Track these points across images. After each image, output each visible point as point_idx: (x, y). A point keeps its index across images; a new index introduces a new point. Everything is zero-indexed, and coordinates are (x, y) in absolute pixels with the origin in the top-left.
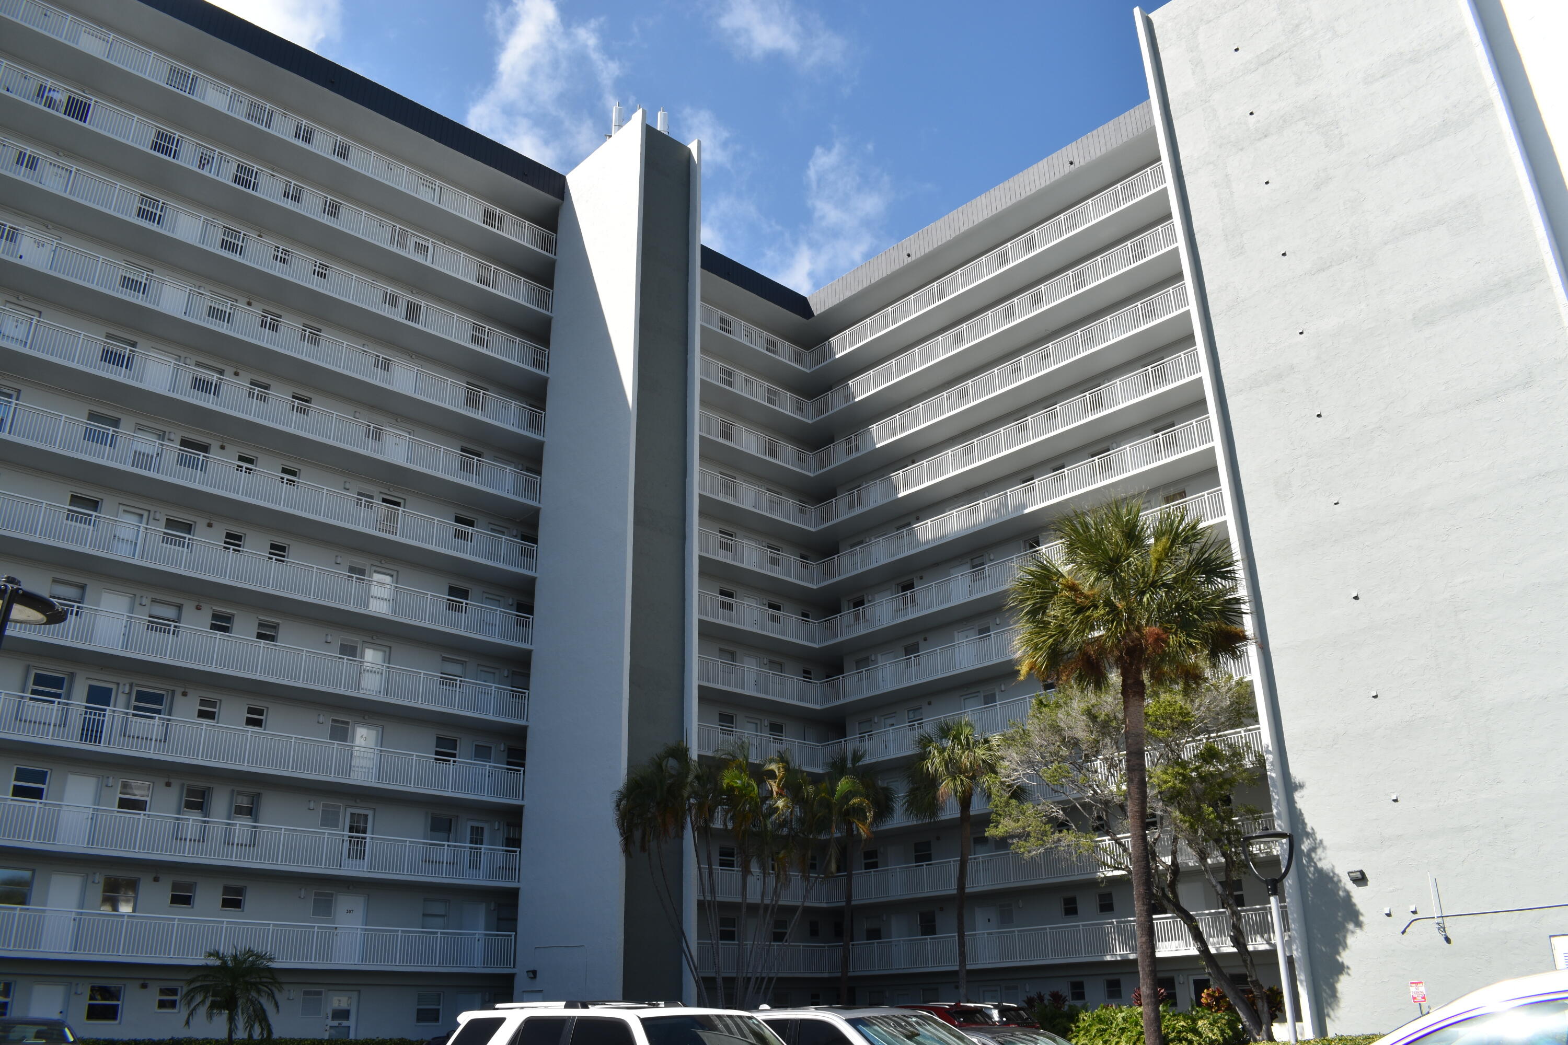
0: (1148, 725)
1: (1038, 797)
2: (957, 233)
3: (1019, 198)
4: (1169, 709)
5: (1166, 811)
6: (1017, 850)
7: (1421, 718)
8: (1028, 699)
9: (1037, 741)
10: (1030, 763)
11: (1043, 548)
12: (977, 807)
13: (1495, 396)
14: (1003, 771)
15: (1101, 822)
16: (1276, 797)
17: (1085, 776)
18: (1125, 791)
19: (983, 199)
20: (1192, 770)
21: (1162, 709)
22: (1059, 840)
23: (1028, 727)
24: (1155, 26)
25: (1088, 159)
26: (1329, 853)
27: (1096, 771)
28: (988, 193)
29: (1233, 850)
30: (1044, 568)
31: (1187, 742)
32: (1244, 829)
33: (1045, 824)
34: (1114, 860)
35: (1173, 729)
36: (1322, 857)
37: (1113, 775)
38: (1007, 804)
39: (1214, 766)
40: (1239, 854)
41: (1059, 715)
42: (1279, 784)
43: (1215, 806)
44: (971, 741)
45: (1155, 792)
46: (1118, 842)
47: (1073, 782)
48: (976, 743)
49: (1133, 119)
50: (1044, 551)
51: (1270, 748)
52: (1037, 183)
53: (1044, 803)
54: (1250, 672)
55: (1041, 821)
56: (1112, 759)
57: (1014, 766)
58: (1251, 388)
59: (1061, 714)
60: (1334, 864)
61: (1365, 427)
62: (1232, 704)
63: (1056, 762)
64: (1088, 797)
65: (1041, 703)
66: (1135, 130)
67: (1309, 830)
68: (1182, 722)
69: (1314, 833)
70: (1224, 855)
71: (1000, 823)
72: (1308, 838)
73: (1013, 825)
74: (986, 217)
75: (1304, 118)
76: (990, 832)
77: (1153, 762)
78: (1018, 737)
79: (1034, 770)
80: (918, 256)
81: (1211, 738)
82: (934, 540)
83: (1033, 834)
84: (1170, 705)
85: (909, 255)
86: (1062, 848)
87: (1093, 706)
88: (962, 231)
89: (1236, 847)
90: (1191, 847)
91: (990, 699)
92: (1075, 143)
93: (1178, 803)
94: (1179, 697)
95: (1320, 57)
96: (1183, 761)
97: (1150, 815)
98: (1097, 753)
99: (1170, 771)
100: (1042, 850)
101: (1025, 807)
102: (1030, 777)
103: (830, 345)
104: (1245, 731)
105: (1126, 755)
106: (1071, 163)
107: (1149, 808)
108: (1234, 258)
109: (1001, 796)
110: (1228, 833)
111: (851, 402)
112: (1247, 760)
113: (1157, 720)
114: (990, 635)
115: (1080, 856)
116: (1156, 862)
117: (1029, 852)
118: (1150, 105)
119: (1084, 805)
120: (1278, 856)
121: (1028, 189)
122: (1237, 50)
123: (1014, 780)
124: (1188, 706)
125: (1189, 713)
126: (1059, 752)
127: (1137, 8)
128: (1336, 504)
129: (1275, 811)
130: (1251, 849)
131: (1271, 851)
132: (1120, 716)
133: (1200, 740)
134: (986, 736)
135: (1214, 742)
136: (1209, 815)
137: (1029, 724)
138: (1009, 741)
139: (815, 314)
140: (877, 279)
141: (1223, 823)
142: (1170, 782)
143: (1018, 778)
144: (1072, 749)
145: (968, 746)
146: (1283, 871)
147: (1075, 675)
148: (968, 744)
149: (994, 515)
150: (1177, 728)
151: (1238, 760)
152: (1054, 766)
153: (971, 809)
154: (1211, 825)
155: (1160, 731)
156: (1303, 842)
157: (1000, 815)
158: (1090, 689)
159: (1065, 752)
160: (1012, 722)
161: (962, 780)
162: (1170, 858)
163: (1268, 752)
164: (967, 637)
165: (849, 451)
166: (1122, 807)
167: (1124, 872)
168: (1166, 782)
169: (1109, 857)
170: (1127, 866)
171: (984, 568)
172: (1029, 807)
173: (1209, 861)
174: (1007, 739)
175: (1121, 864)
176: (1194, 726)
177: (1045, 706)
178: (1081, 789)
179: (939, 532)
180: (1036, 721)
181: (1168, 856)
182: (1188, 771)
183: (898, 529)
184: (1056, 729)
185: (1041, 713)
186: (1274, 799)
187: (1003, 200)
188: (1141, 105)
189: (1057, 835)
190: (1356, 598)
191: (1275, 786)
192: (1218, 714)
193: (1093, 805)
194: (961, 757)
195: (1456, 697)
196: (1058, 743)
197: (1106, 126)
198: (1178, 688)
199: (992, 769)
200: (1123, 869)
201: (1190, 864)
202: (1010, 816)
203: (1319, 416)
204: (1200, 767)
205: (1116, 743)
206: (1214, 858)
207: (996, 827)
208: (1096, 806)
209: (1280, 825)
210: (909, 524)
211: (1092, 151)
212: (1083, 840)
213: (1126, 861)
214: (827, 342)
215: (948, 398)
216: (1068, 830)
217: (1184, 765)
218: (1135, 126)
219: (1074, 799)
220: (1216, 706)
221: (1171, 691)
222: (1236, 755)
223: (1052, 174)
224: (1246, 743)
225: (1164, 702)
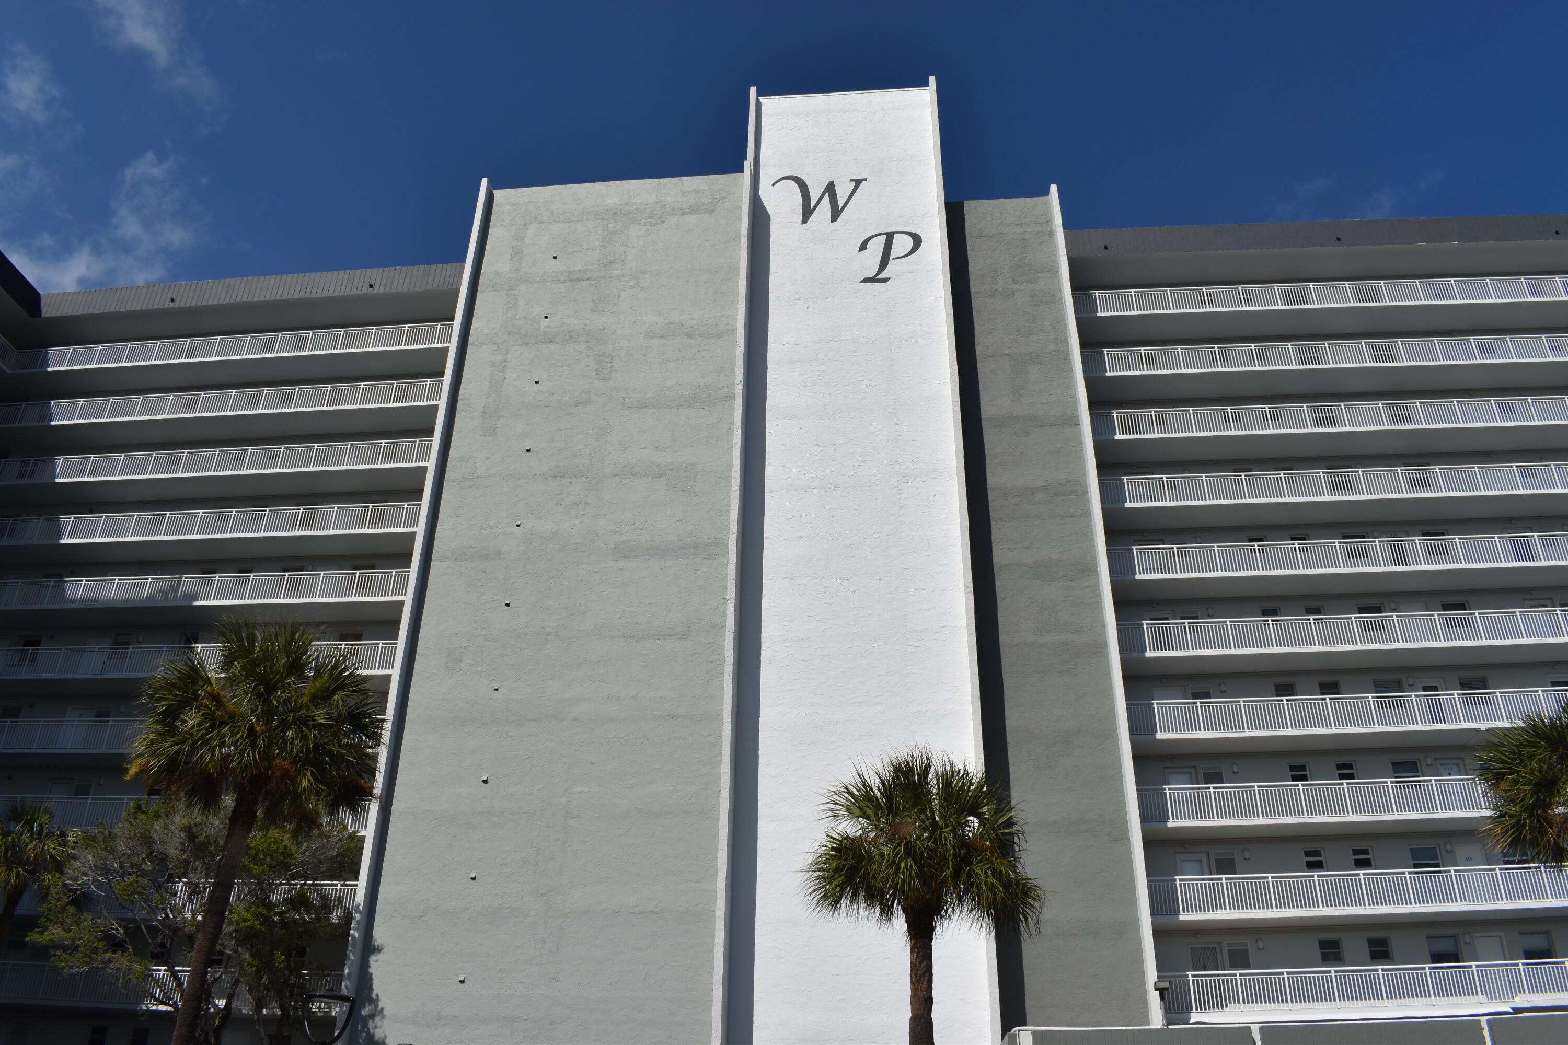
0: (247, 857)
1: (101, 909)
2: (233, 301)
3: (308, 295)
4: (273, 846)
5: (236, 951)
6: (57, 964)
7: (507, 908)
8: (125, 801)
9: (121, 847)
10: (105, 870)
11: (199, 647)
12: (25, 907)
13: (656, 637)
14: (70, 871)
15: (163, 950)
16: (352, 957)
17: (162, 897)
18: (199, 921)
19: (272, 280)
20: (276, 914)
21: (266, 845)
22: (109, 961)
23: (116, 831)
24: (495, 202)
25: (388, 290)
26: (386, 1022)
27: (175, 894)
28: (279, 277)
29: (293, 1003)
30: (193, 668)
31: (281, 884)
32: (310, 984)
33: (99, 940)
34: (164, 993)
35: (271, 867)
36: (378, 1026)
37: (192, 901)
38: (64, 909)
39: (300, 914)
40: (297, 1009)
41: (155, 826)
42: (359, 945)
43: (288, 956)
44: (45, 831)
45: (231, 929)
46: (174, 974)
47: (146, 901)
48: (50, 834)
49: (443, 273)
50: (199, 650)
51: (361, 908)
52: (332, 289)
53: (105, 918)
54: (365, 828)
55: (96, 937)
56: (197, 884)
57: (85, 869)
58: (456, 559)
59: (158, 825)
60: (387, 1034)
61: (543, 628)
62: (337, 856)
63: (134, 876)
64: (157, 920)
65: (139, 808)
66: (441, 284)
67: (374, 996)
68: (282, 862)
69: (378, 999)
70: (281, 1007)
71: (47, 929)
72: (370, 1004)
73: (63, 934)
74: (268, 298)
75: (587, 341)
76: (33, 937)
77: (239, 897)
78: (100, 839)
79: (107, 879)
80: (182, 305)
81: (307, 885)
82: (82, 601)
83: (82, 949)
84: (275, 843)
85: (173, 300)
86: (110, 971)
87: (196, 825)
88: (238, 300)
89: (296, 1002)
90: (251, 994)
91: (83, 790)
92: (382, 269)
93: (252, 946)
94: (287, 836)
95: (619, 296)
96: (271, 902)
97: (218, 952)
98: (184, 875)
99: (253, 909)
100: (86, 968)
101: (82, 918)
102: (99, 885)
103: (47, 354)
104: (342, 885)
105: (213, 883)
106: (371, 286)
107: (219, 945)
108: (485, 436)
109: (59, 899)
110: (293, 985)
111: (45, 423)
112: (334, 914)
113: (256, 854)
114: (108, 721)
115: (127, 983)
116: (208, 1002)
117: (71, 968)
118: (463, 268)
119: (150, 928)
120: (335, 1017)
121: (320, 291)
122: (555, 258)
123: (80, 885)
124: (294, 848)
125: (291, 855)
126: (141, 865)
127: (486, 179)
128: (495, 690)
129: (346, 971)
130: (311, 1006)
131: (330, 1012)
132: (221, 842)
133: (296, 884)
134: (64, 830)
135: (308, 889)
136: (280, 963)
137: (119, 828)
138: (88, 841)
139: (43, 315)
140: (128, 309)
141: (291, 974)
142: (250, 921)
143: (85, 884)
144: (157, 865)
145: (39, 836)
146: (336, 1034)
147: (187, 788)
148: (40, 833)
149: (159, 597)
150: (275, 867)
151: (326, 913)
152: (131, 880)
153: (17, 908)
154: (279, 974)
155: (256, 867)
156: (364, 1008)
157: (50, 920)
158: (199, 806)
159: (148, 866)
160: (100, 820)
161: (18, 873)
162: (225, 1001)
163: (358, 911)
164: (81, 716)
165: (21, 475)
166: (191, 938)
167: (169, 1009)
168: (245, 920)
169: (158, 990)
170: (175, 1003)
171: (127, 648)
172: (87, 919)
173: (265, 1011)
174: (88, 839)
175: (170, 999)
176: (293, 869)
177: (143, 812)
178: (153, 911)
179: (93, 594)
180: (127, 826)
181: (223, 999)
182: (272, 913)
183: (46, 576)
184: (147, 840)
185: (135, 819)
186: (350, 959)
187: (292, 290)
188: (455, 265)
189: (109, 955)
190: (485, 782)
191: (354, 946)
192: (320, 862)
193: (160, 930)
194: (27, 846)
195: (543, 895)
196: (144, 856)
197: (416, 268)
198: (290, 826)
199: (59, 867)
200: (170, 1005)
201: (244, 1011)
202: (62, 924)
203: (508, 605)
204: (286, 912)
205: (207, 869)
206: (270, 1009)
207: (42, 933)
208: (163, 932)
209: (346, 987)
210: (61, 576)
211: (395, 284)
212: (136, 966)
213: (177, 997)
214: (44, 350)
215: (156, 460)
216: (123, 952)
217: (270, 906)
218: (442, 280)
219: (141, 919)
220: (322, 854)
221: (283, 827)
222: (326, 905)
223: (349, 288)
224: (340, 897)
225: (271, 838)
